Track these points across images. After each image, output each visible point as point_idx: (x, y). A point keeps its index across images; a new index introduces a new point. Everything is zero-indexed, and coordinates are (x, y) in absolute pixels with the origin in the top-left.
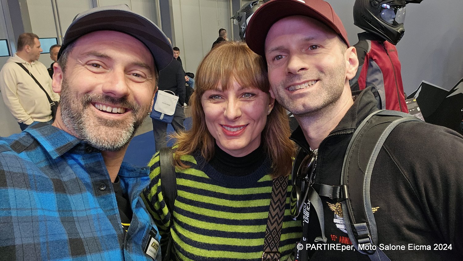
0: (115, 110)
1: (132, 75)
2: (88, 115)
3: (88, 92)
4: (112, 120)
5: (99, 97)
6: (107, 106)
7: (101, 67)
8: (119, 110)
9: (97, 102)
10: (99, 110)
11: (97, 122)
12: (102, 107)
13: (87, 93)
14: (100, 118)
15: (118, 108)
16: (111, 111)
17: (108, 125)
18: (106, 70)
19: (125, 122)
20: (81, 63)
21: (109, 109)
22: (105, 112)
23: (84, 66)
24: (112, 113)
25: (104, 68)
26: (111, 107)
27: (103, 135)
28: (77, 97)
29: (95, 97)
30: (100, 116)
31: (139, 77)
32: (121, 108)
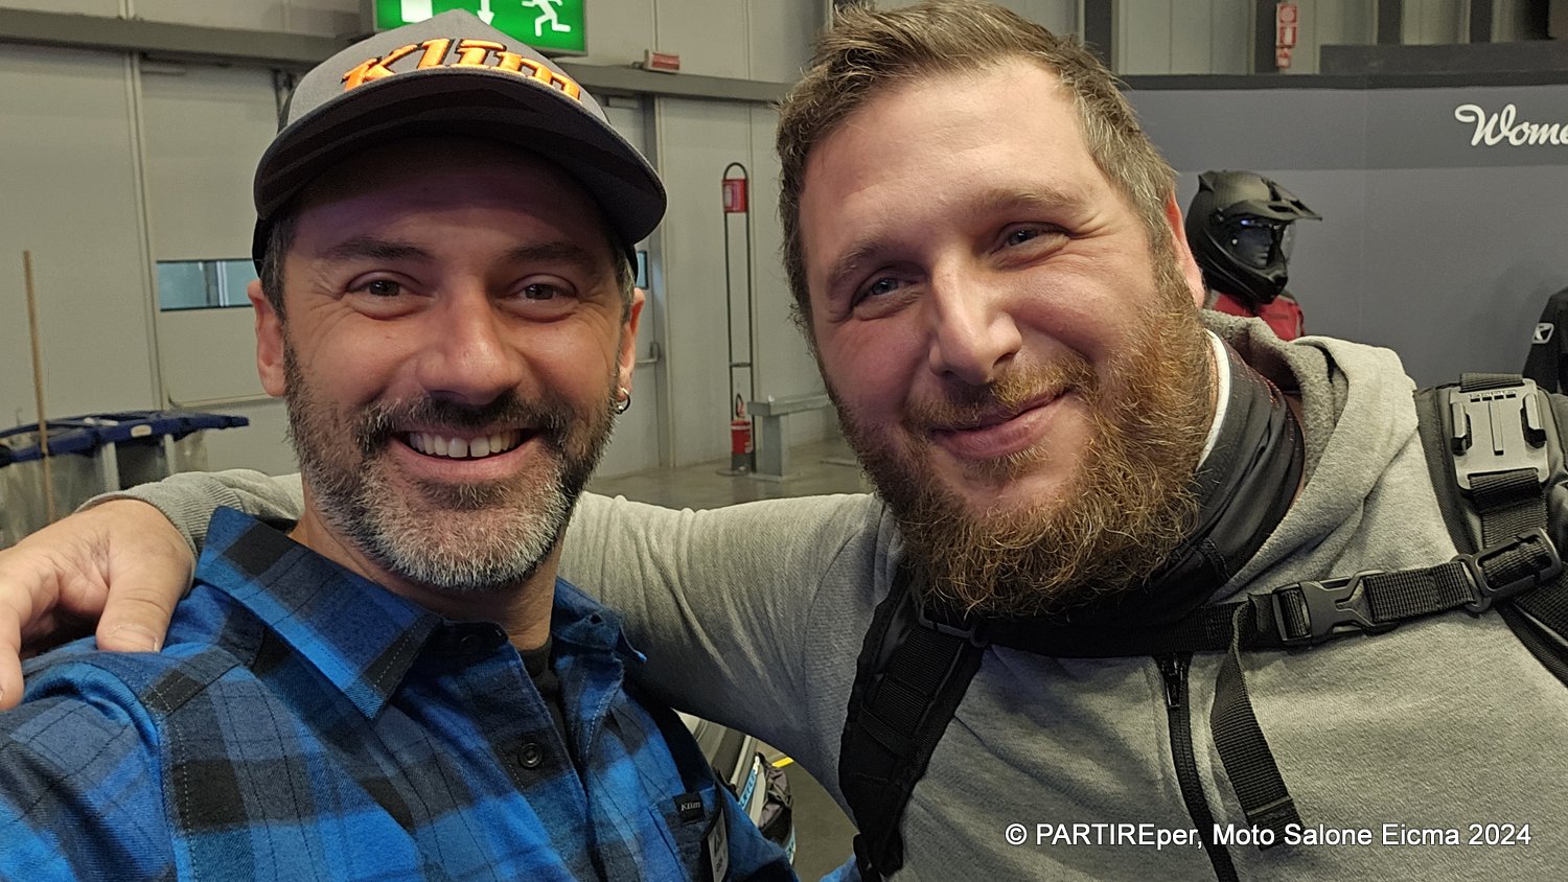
0: (481, 447)
1: (524, 292)
2: (385, 479)
3: (373, 397)
4: (476, 483)
5: (413, 410)
6: (447, 438)
7: (402, 291)
8: (496, 446)
9: (408, 428)
10: (424, 453)
11: (420, 501)
12: (433, 445)
13: (372, 401)
14: (427, 485)
15: (489, 437)
16: (465, 455)
17: (463, 508)
18: (422, 300)
19: (524, 482)
20: (328, 290)
21: (456, 448)
22: (447, 457)
23: (338, 297)
24: (469, 458)
25: (413, 292)
26: (466, 439)
27: (450, 545)
28: (337, 420)
29: (401, 411)
30: (426, 476)
31: (550, 297)
32: (502, 434)
